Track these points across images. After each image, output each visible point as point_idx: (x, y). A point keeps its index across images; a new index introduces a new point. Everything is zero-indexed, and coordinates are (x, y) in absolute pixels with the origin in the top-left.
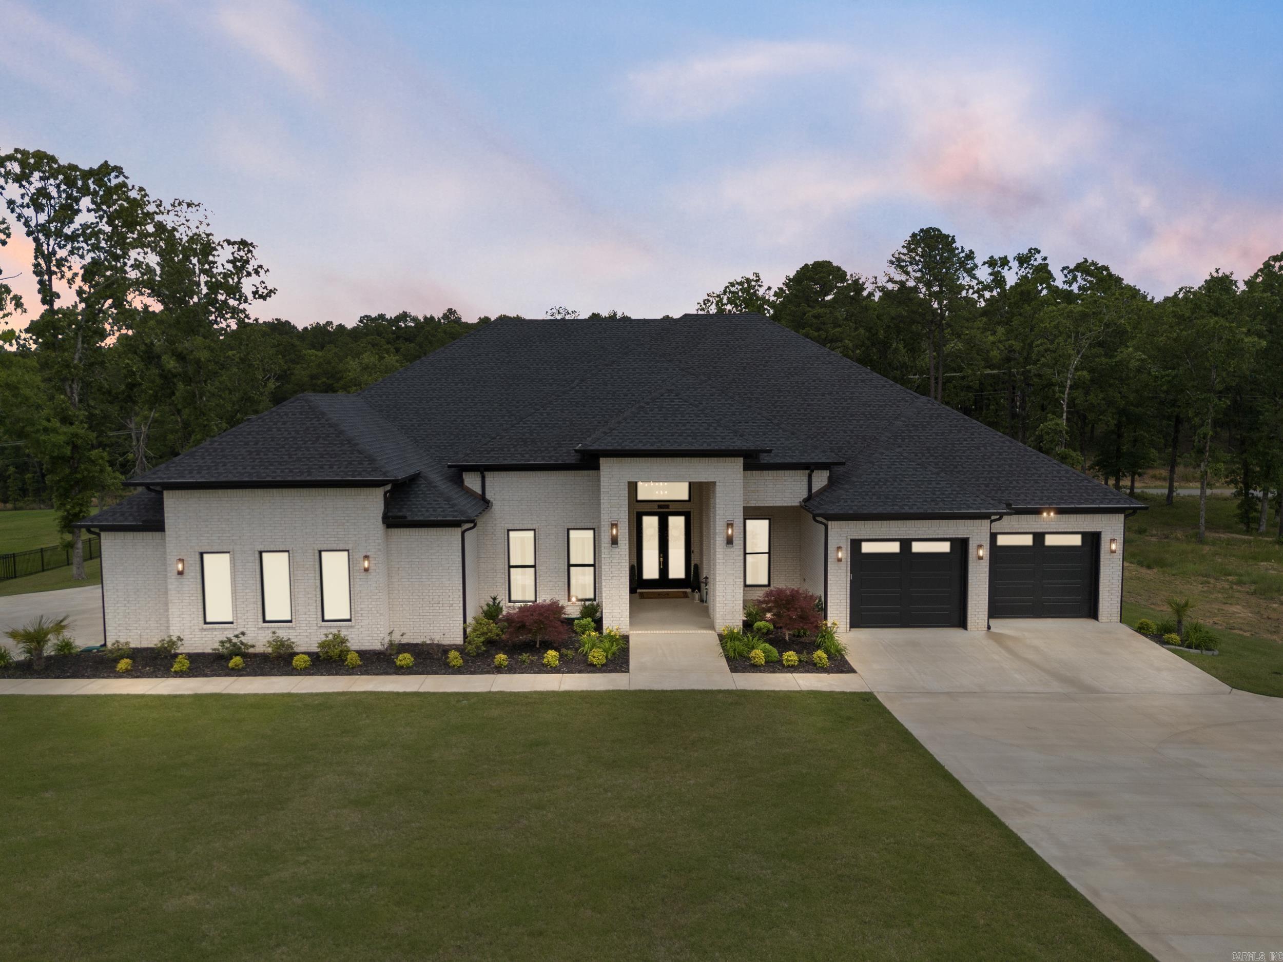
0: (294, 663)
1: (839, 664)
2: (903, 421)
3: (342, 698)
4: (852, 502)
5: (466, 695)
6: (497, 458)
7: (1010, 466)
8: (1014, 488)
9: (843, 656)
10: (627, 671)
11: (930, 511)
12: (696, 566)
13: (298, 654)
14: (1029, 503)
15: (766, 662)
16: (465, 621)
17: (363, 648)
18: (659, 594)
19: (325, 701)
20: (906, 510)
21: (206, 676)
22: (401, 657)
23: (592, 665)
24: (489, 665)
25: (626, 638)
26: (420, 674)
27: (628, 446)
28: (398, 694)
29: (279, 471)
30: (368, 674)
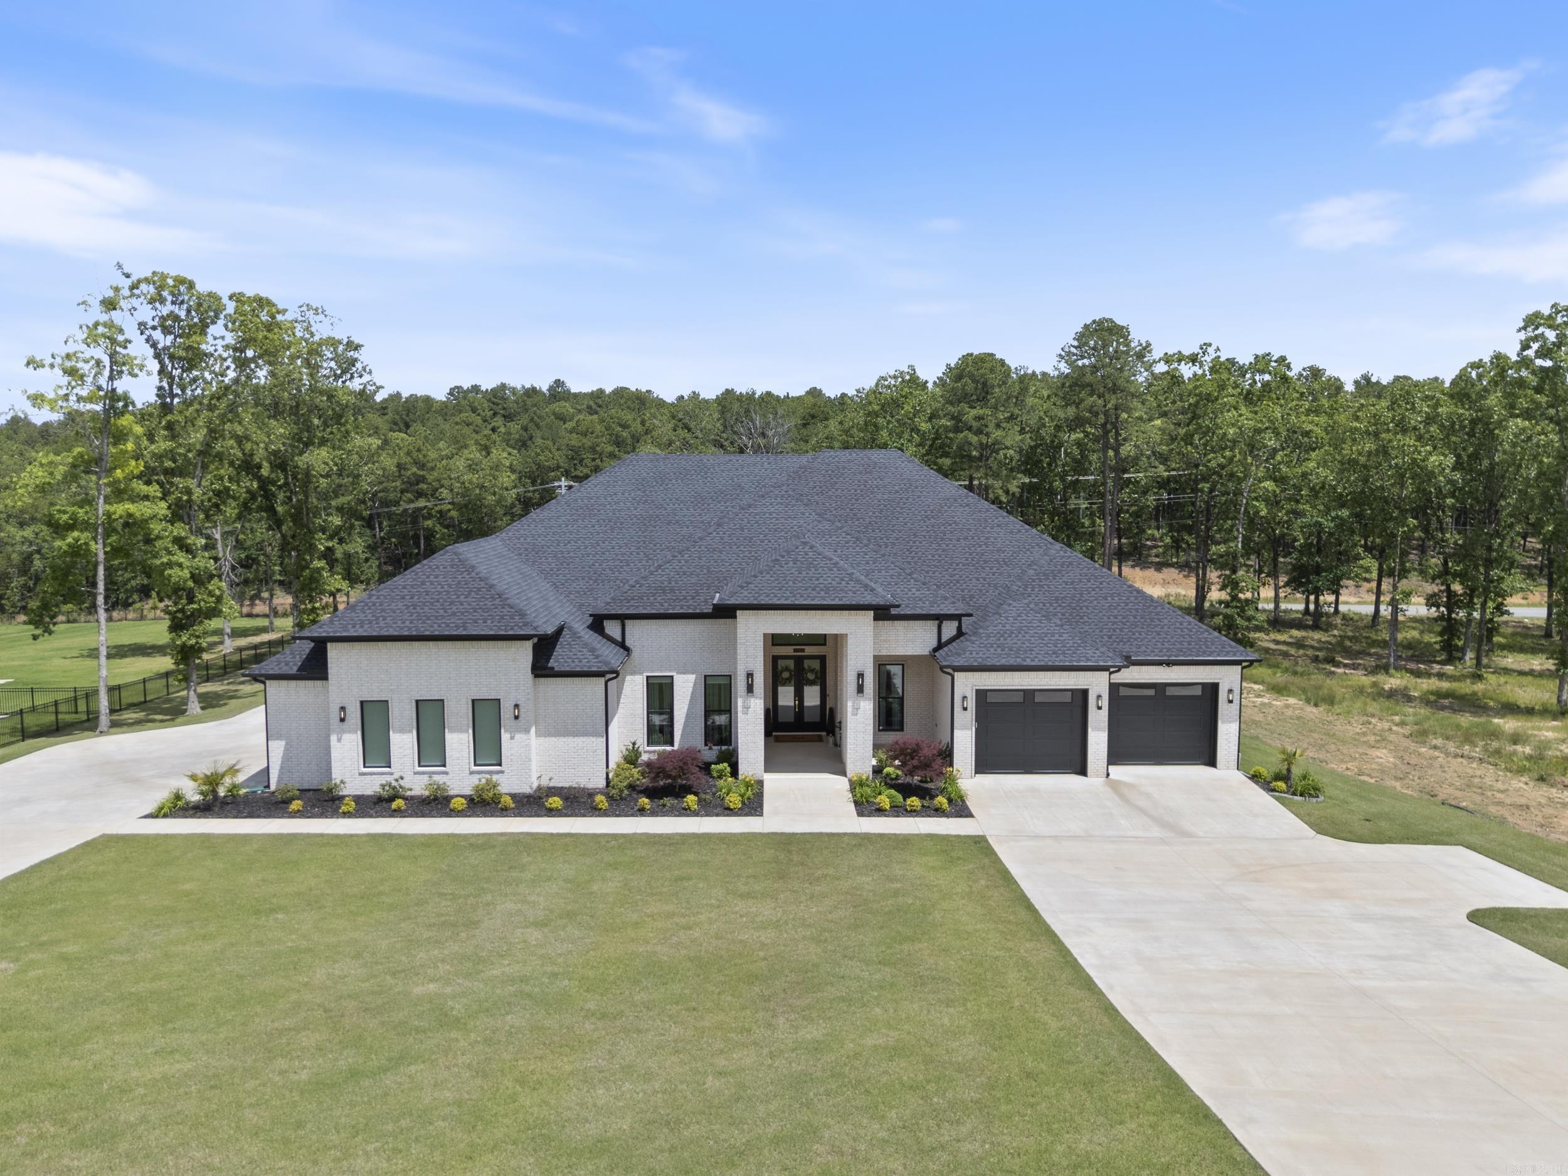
0: (452, 806)
1: (960, 809)
2: (1034, 569)
3: (503, 838)
4: (977, 654)
5: (615, 836)
6: (637, 607)
7: (1135, 617)
8: (1136, 639)
9: (963, 801)
10: (761, 815)
11: (1050, 663)
12: (831, 710)
13: (453, 797)
14: (1149, 655)
15: (891, 807)
16: (607, 767)
17: (513, 792)
18: (794, 737)
19: (486, 842)
20: (1028, 662)
21: (371, 816)
22: (551, 800)
23: (728, 809)
24: (632, 809)
25: (760, 783)
26: (569, 816)
27: (764, 600)
28: (552, 835)
29: (435, 625)
30: (521, 816)
